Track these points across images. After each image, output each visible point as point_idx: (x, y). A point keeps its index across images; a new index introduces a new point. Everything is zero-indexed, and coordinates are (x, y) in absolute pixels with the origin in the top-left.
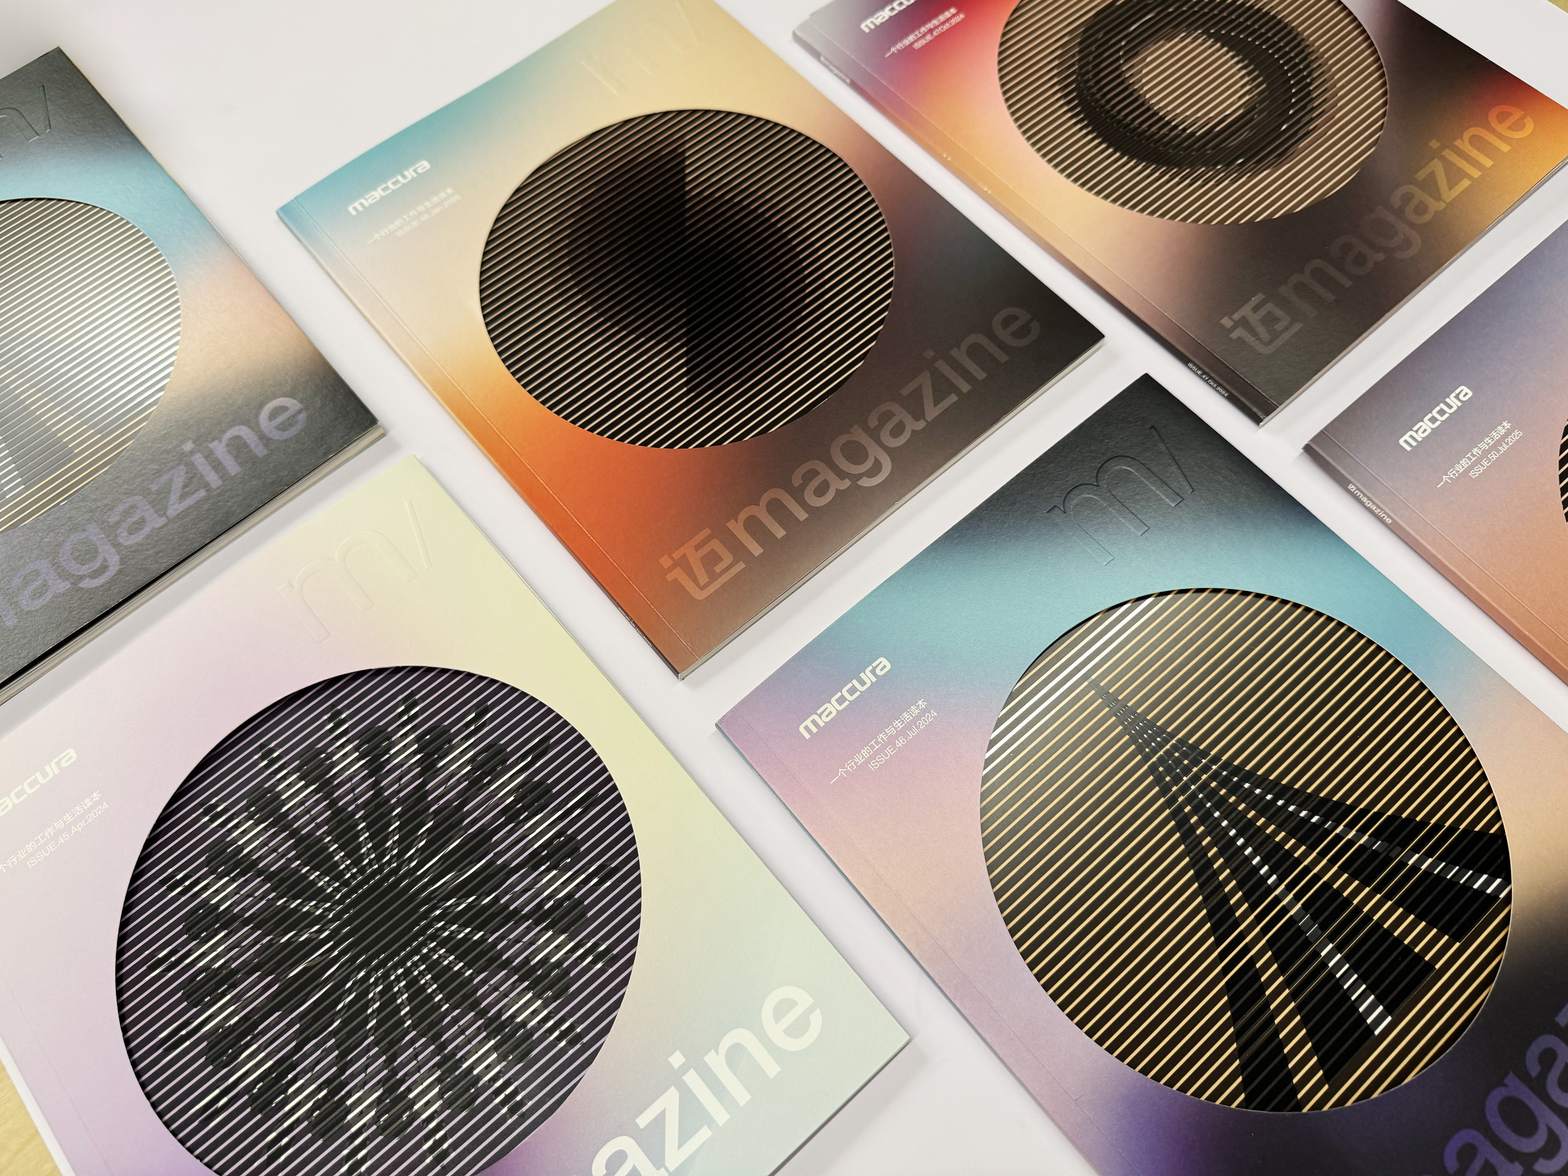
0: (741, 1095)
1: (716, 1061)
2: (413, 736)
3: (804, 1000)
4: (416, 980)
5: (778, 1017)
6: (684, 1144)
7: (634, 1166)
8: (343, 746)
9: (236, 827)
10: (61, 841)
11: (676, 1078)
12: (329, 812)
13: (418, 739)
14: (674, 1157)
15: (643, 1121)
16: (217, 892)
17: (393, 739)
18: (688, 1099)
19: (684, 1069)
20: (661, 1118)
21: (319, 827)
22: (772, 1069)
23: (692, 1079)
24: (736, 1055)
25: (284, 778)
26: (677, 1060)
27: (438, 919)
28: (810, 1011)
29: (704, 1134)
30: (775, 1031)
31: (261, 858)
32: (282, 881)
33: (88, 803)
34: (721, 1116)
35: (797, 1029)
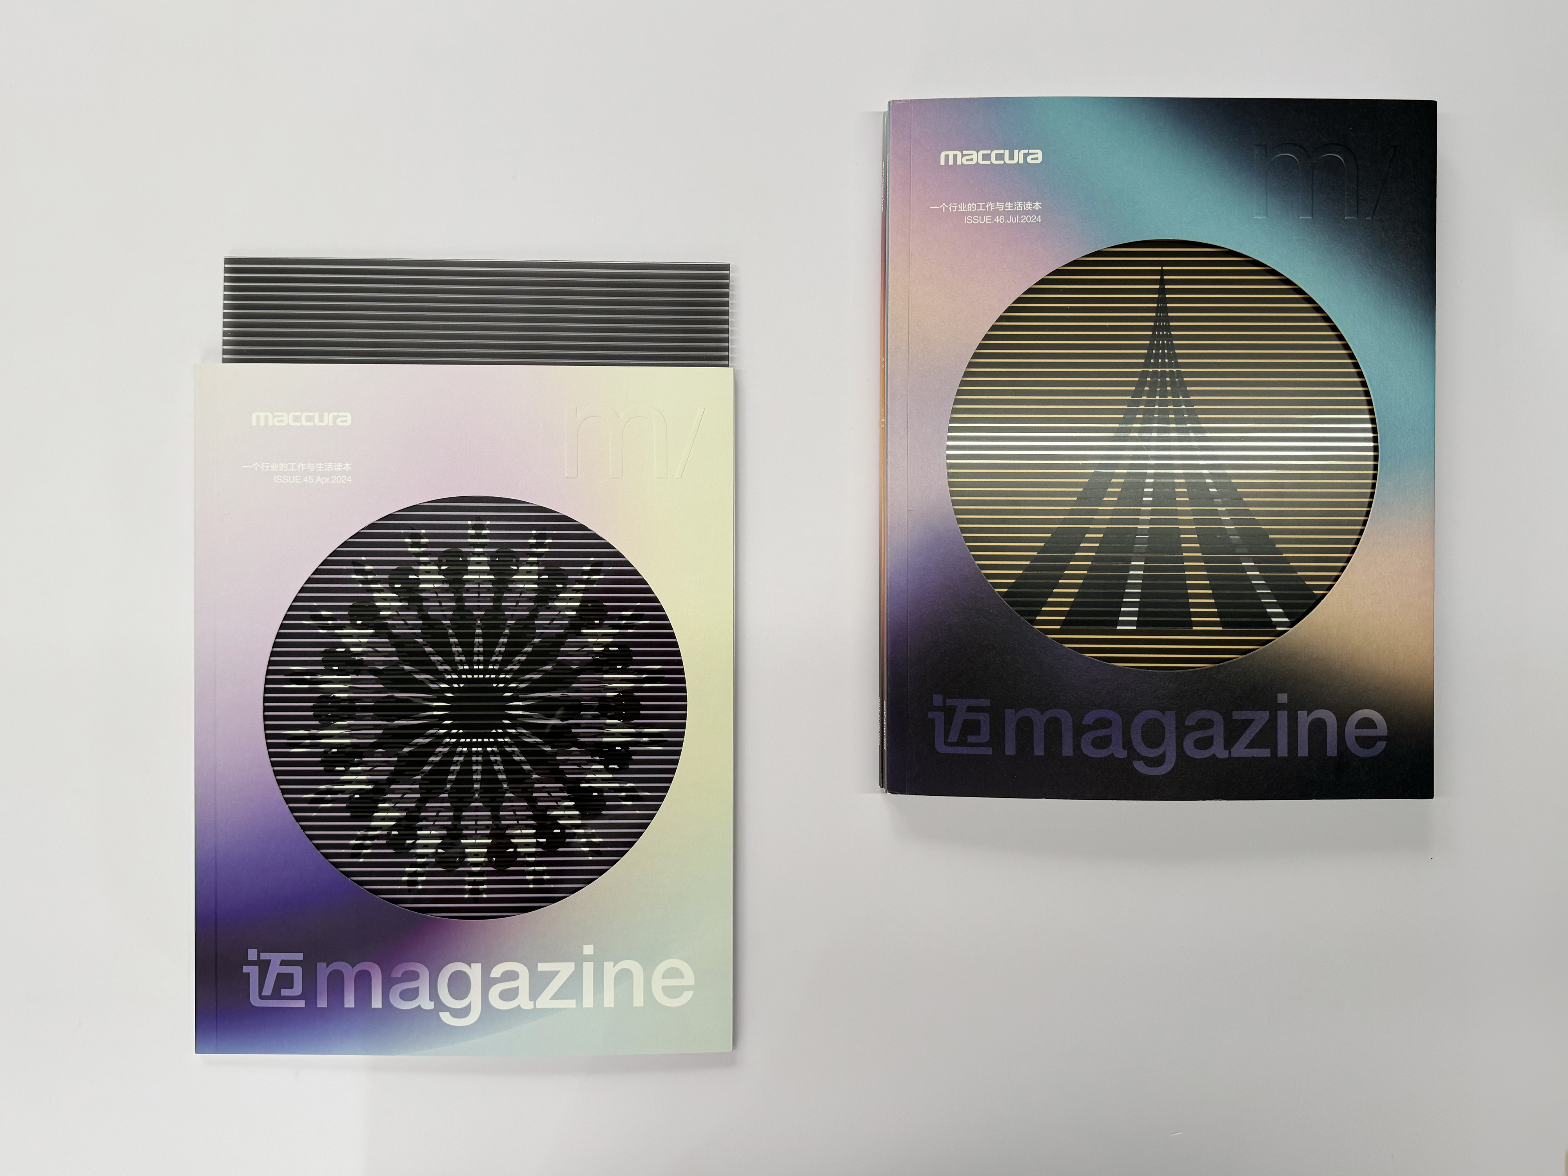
0: (609, 1001)
1: (610, 969)
2: (581, 595)
3: (689, 978)
4: (472, 763)
5: (666, 975)
6: (555, 999)
7: (518, 987)
8: (531, 564)
9: (426, 563)
10: (306, 480)
11: (579, 960)
12: (491, 604)
13: (582, 600)
14: (545, 1001)
15: (542, 967)
16: (385, 599)
17: (568, 586)
18: (578, 974)
19: (588, 958)
20: (554, 974)
21: (479, 608)
22: (639, 1001)
23: (588, 968)
24: (624, 977)
25: (479, 555)
26: (588, 950)
27: (510, 736)
28: (687, 988)
29: (571, 1004)
30: (658, 983)
31: (427, 599)
32: (431, 627)
33: (339, 467)
34: (588, 1001)
35: (672, 992)
